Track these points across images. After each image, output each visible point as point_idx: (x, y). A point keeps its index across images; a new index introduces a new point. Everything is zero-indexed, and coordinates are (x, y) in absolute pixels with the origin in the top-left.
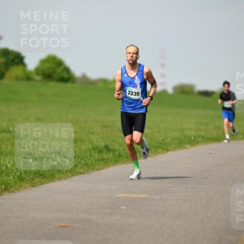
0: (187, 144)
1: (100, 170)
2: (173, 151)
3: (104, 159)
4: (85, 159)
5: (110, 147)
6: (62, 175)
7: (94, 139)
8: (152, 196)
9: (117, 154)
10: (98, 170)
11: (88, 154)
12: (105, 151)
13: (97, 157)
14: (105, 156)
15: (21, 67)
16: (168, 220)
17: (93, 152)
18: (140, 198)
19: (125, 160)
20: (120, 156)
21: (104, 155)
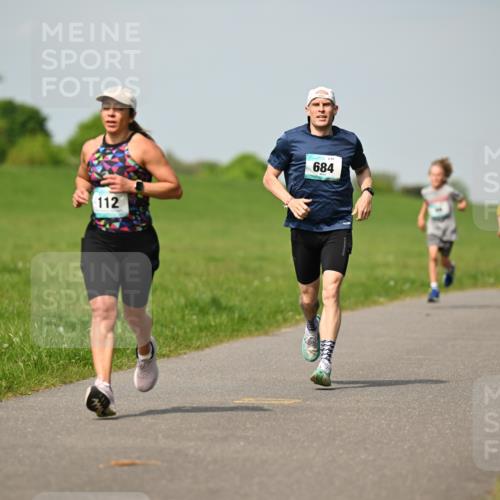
0: (380, 295)
1: (202, 349)
2: (352, 309)
3: (211, 326)
4: (172, 326)
5: (224, 302)
6: (125, 360)
7: (191, 285)
8: (308, 402)
9: (236, 315)
10: (198, 348)
11: (178, 316)
12: (213, 310)
13: (196, 323)
14: (212, 320)
15: (39, 139)
16: (341, 451)
17: (187, 312)
18: (283, 406)
19: (253, 329)
20: (243, 320)
21: (211, 318)
